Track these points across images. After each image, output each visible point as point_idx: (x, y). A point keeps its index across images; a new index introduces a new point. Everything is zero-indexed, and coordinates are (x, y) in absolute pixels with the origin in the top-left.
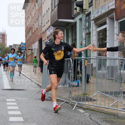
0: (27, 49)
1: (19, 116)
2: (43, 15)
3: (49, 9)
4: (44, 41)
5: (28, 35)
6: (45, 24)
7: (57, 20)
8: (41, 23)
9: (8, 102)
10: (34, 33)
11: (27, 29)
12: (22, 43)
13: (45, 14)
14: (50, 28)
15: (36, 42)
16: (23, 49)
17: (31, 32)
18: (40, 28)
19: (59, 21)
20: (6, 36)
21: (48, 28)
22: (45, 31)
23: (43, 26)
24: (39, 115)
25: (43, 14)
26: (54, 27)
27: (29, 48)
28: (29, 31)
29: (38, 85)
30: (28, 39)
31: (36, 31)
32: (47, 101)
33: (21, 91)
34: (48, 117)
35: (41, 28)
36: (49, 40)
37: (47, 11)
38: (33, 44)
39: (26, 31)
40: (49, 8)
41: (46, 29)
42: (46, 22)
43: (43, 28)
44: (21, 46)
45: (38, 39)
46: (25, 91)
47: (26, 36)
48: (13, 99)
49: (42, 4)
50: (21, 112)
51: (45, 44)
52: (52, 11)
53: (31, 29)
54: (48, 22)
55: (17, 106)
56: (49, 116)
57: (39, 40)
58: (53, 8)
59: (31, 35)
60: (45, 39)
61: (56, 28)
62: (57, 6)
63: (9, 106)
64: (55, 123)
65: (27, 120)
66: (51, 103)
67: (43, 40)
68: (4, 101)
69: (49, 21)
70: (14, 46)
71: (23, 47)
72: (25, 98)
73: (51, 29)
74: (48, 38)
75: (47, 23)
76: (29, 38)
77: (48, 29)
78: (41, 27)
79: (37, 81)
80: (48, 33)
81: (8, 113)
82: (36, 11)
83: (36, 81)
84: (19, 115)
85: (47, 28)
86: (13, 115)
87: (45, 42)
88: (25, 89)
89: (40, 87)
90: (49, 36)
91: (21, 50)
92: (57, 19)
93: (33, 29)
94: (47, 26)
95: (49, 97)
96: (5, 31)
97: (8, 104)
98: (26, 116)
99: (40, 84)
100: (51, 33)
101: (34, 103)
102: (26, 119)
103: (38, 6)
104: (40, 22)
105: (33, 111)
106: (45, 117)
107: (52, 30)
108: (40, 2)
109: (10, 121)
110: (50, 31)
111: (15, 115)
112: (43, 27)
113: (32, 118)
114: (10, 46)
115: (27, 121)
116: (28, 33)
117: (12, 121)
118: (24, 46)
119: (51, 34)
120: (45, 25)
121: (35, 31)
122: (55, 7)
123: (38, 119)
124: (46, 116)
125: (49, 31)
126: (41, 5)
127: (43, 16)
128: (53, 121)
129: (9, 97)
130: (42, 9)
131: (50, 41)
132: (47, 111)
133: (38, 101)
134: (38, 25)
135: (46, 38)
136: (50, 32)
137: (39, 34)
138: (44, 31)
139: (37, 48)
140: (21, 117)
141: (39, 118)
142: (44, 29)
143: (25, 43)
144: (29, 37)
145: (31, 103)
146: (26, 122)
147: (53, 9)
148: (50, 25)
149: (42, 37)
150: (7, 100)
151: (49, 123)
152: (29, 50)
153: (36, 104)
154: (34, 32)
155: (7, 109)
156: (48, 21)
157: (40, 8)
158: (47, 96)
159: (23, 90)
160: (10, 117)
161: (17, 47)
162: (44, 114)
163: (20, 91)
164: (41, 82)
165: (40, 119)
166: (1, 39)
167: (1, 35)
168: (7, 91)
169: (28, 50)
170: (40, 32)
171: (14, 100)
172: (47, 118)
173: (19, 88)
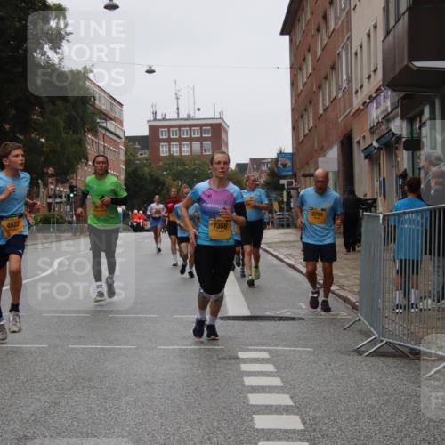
0: (300, 174)
1: (285, 410)
2: (354, 51)
3: (375, 27)
4: (358, 142)
5: (301, 123)
6: (362, 81)
7: (407, 66)
8: (349, 80)
9: (246, 361)
10: (321, 115)
11: (296, 101)
12: (281, 153)
13: (361, 47)
14: (382, 94)
15: (330, 147)
16: (284, 174)
17: (311, 115)
18: (343, 95)
19: (415, 68)
20: (226, 132)
21: (374, 95)
22: (362, 107)
23: (354, 91)
24: (358, 408)
25: (355, 47)
26: (395, 90)
27: (307, 172)
28: (306, 110)
29: (345, 300)
30: (302, 137)
31: (330, 109)
32: (382, 359)
33: (286, 322)
34: (389, 414)
35: (347, 97)
36: (377, 141)
37: (369, 36)
38: (320, 156)
39: (293, 110)
40: (376, 23)
41: (368, 101)
42: (367, 76)
43: (354, 95)
44: (280, 165)
45: (336, 135)
46: (301, 321)
47: (294, 128)
48: (261, 350)
49: (352, 11)
50: (292, 397)
51: (363, 155)
52: (388, 33)
53: (310, 103)
54: (372, 74)
55: (278, 376)
56: (393, 411)
57: (342, 142)
58: (392, 23)
59: (311, 125)
60: (364, 137)
61: (402, 94)
62: (406, 14)
63: (250, 374)
64: (419, 438)
65: (314, 427)
66: (396, 367)
67: (355, 140)
68: (230, 358)
69: (375, 70)
70: (255, 166)
71: (284, 166)
72: (304, 347)
73: (385, 97)
74: (372, 131)
75: (369, 78)
76: (305, 136)
77: (375, 101)
78: (349, 93)
79: (340, 286)
80: (375, 114)
81: (248, 400)
82: (330, 37)
83: (337, 288)
84: (287, 406)
85: (370, 97)
86: (267, 406)
87: (363, 146)
88: (301, 316)
89: (354, 307)
90: (378, 123)
91: (278, 177)
92: (406, 62)
93: (318, 103)
94: (369, 89)
95: (387, 343)
96: (221, 113)
97: (245, 367)
98: (311, 413)
99: (353, 298)
100: (386, 113)
101: (337, 365)
102: (312, 422)
103: (337, 18)
104: (345, 77)
105: (336, 395)
106: (381, 416)
107: (388, 104)
108: (343, 6)
109: (256, 427)
110: (382, 108)
111: (271, 406)
112: (356, 92)
113: (332, 418)
114: (238, 165)
115: (315, 430)
116: (302, 116)
117: (263, 430)
118: (289, 163)
119: (383, 118)
120: (362, 87)
121: (326, 109)
122: (399, 19)
123: (354, 423)
124: (382, 413)
125: (377, 108)
126: (349, 14)
127: (356, 54)
128: (410, 430)
129: (247, 345)
130: (349, 30)
131: (384, 140)
132: (386, 394)
133: (348, 357)
134: (339, 88)
135: (367, 134)
136: (379, 111)
137: (340, 120)
138: (359, 109)
139: (336, 169)
140: (294, 413)
141: (357, 419)
142: (357, 102)
143: (292, 154)
144: (307, 131)
145: (325, 364)
146: (313, 434)
147: (391, 25)
148: (383, 85)
149: (351, 130)
150: (242, 355)
151: (395, 438)
152: (308, 178)
153: (344, 367)
154: (321, 112)
155: (244, 386)
156: (373, 69)
157: (345, 24)
158: (382, 341)
159: (293, 319)
160: (254, 413)
161: (264, 168)
162: (375, 403)
163: (281, 322)
164: (356, 289)
165: (361, 423)
166: (209, 142)
167: (208, 130)
168: (236, 322)
169: (303, 179)
170: (345, 111)
171: (265, 355)
172: (389, 420)
173: (279, 313)
